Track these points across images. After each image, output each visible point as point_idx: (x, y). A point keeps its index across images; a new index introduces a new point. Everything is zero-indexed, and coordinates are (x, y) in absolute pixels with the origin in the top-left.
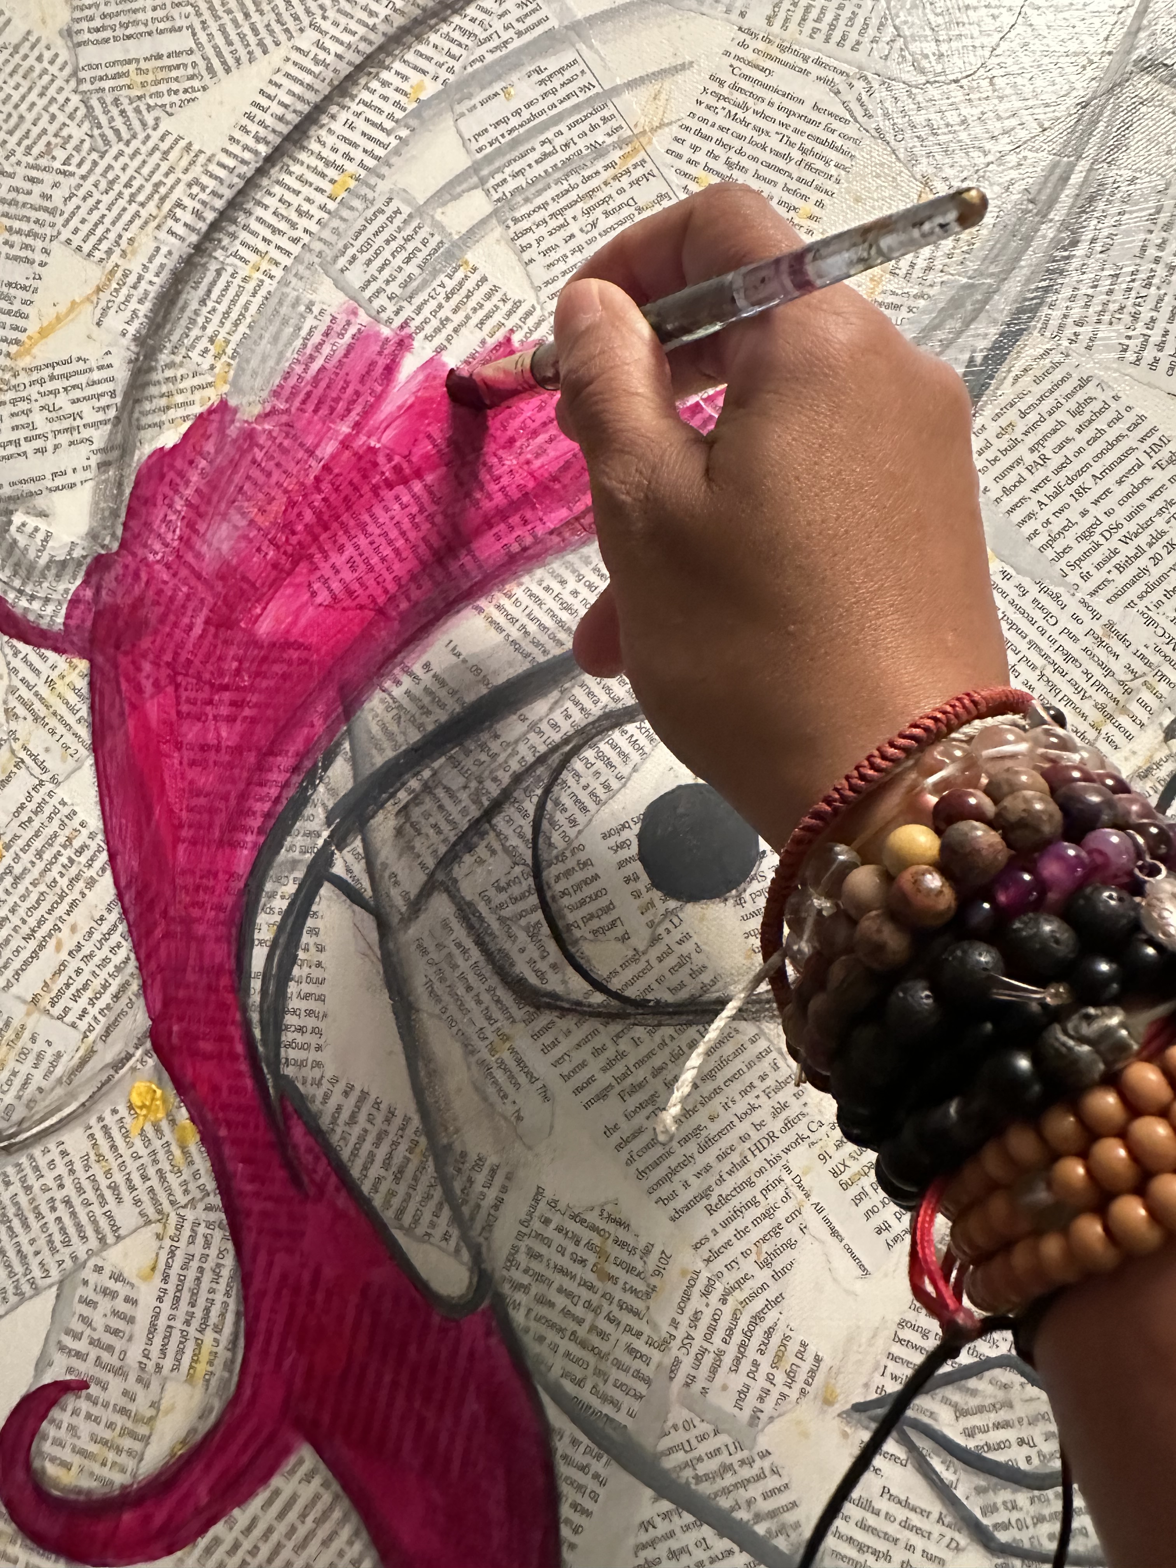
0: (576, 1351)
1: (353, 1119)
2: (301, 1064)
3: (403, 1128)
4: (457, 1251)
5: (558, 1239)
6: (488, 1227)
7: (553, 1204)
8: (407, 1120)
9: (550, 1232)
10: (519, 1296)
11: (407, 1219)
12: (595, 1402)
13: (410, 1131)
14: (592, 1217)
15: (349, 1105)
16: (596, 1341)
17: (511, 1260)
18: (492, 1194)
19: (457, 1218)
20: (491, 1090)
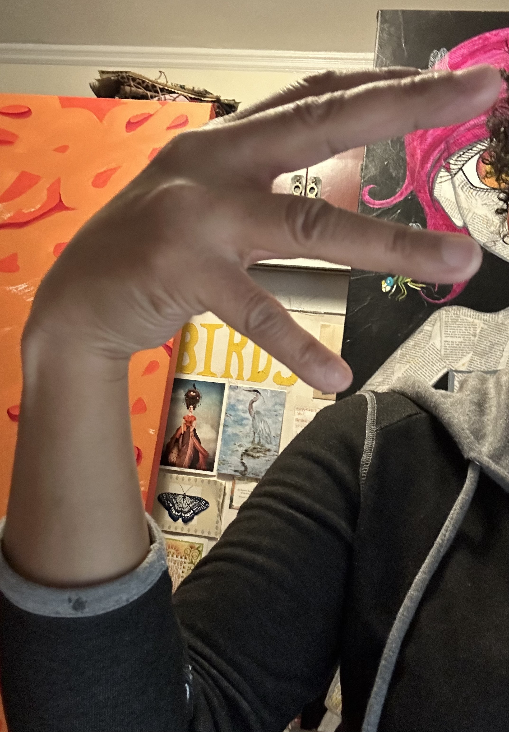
0: (479, 233)
1: (445, 202)
2: (437, 194)
3: (453, 204)
4: (461, 220)
5: (477, 219)
6: (466, 217)
7: (476, 214)
8: (454, 202)
9: (476, 218)
10: (470, 226)
11: (453, 216)
12: (481, 240)
13: (454, 204)
14: (482, 216)
15: (445, 200)
16: (482, 232)
17: (469, 221)
18: (467, 213)
19: (461, 216)
20: (467, 199)
